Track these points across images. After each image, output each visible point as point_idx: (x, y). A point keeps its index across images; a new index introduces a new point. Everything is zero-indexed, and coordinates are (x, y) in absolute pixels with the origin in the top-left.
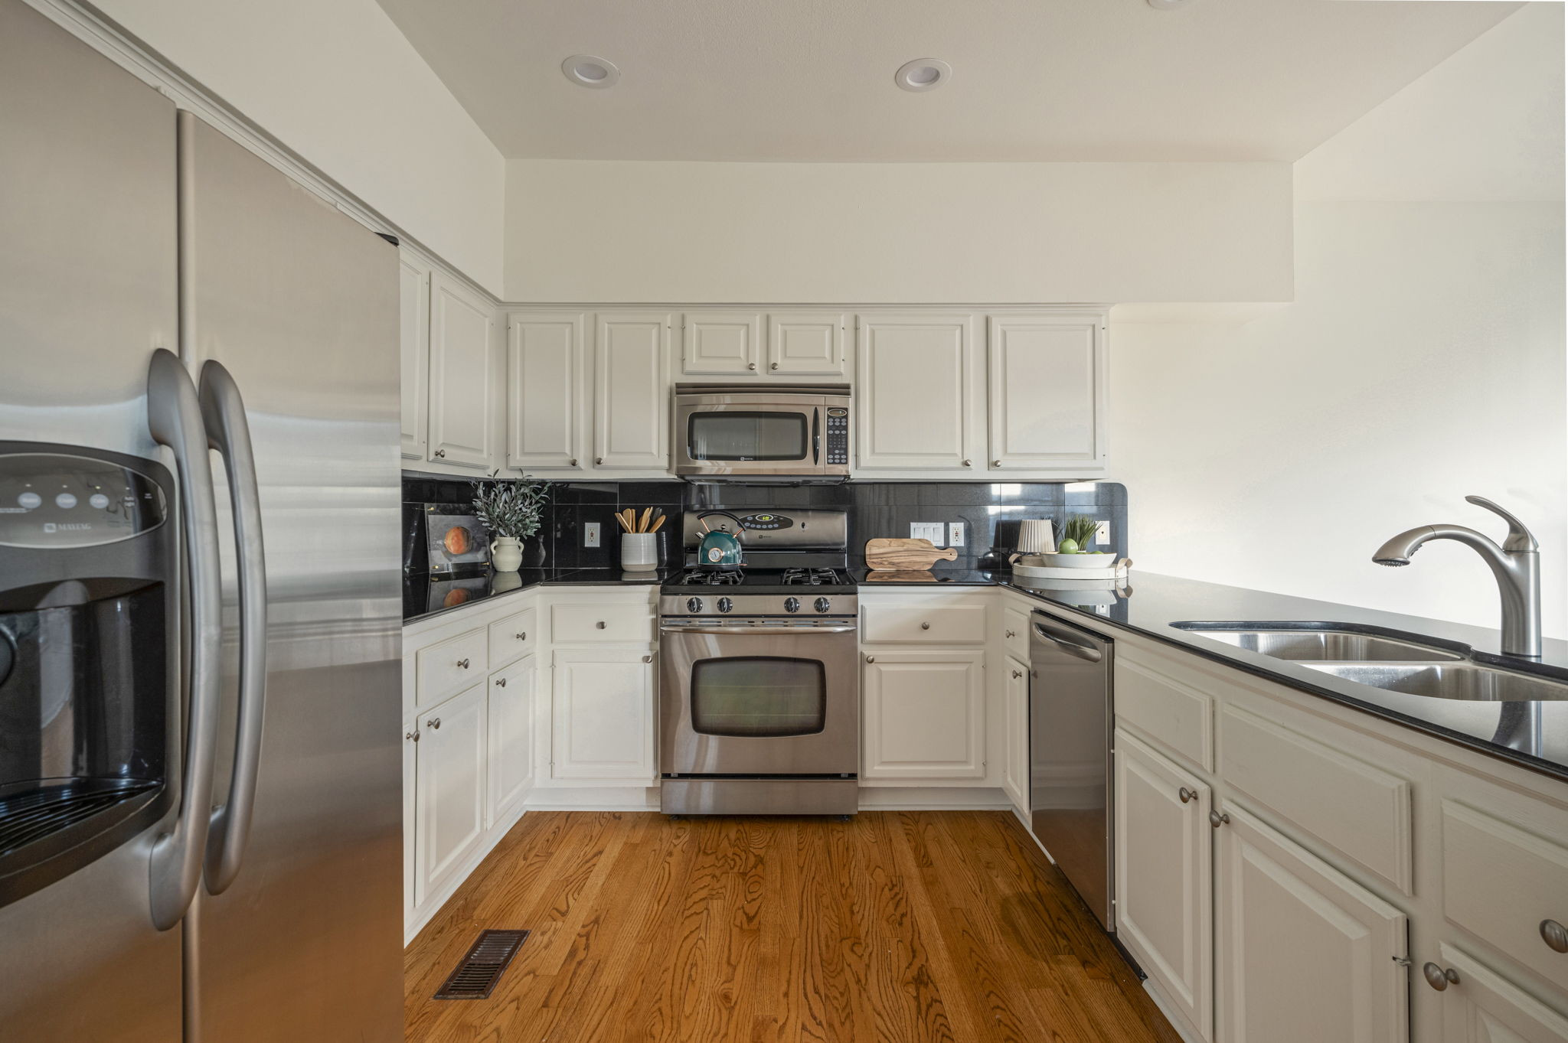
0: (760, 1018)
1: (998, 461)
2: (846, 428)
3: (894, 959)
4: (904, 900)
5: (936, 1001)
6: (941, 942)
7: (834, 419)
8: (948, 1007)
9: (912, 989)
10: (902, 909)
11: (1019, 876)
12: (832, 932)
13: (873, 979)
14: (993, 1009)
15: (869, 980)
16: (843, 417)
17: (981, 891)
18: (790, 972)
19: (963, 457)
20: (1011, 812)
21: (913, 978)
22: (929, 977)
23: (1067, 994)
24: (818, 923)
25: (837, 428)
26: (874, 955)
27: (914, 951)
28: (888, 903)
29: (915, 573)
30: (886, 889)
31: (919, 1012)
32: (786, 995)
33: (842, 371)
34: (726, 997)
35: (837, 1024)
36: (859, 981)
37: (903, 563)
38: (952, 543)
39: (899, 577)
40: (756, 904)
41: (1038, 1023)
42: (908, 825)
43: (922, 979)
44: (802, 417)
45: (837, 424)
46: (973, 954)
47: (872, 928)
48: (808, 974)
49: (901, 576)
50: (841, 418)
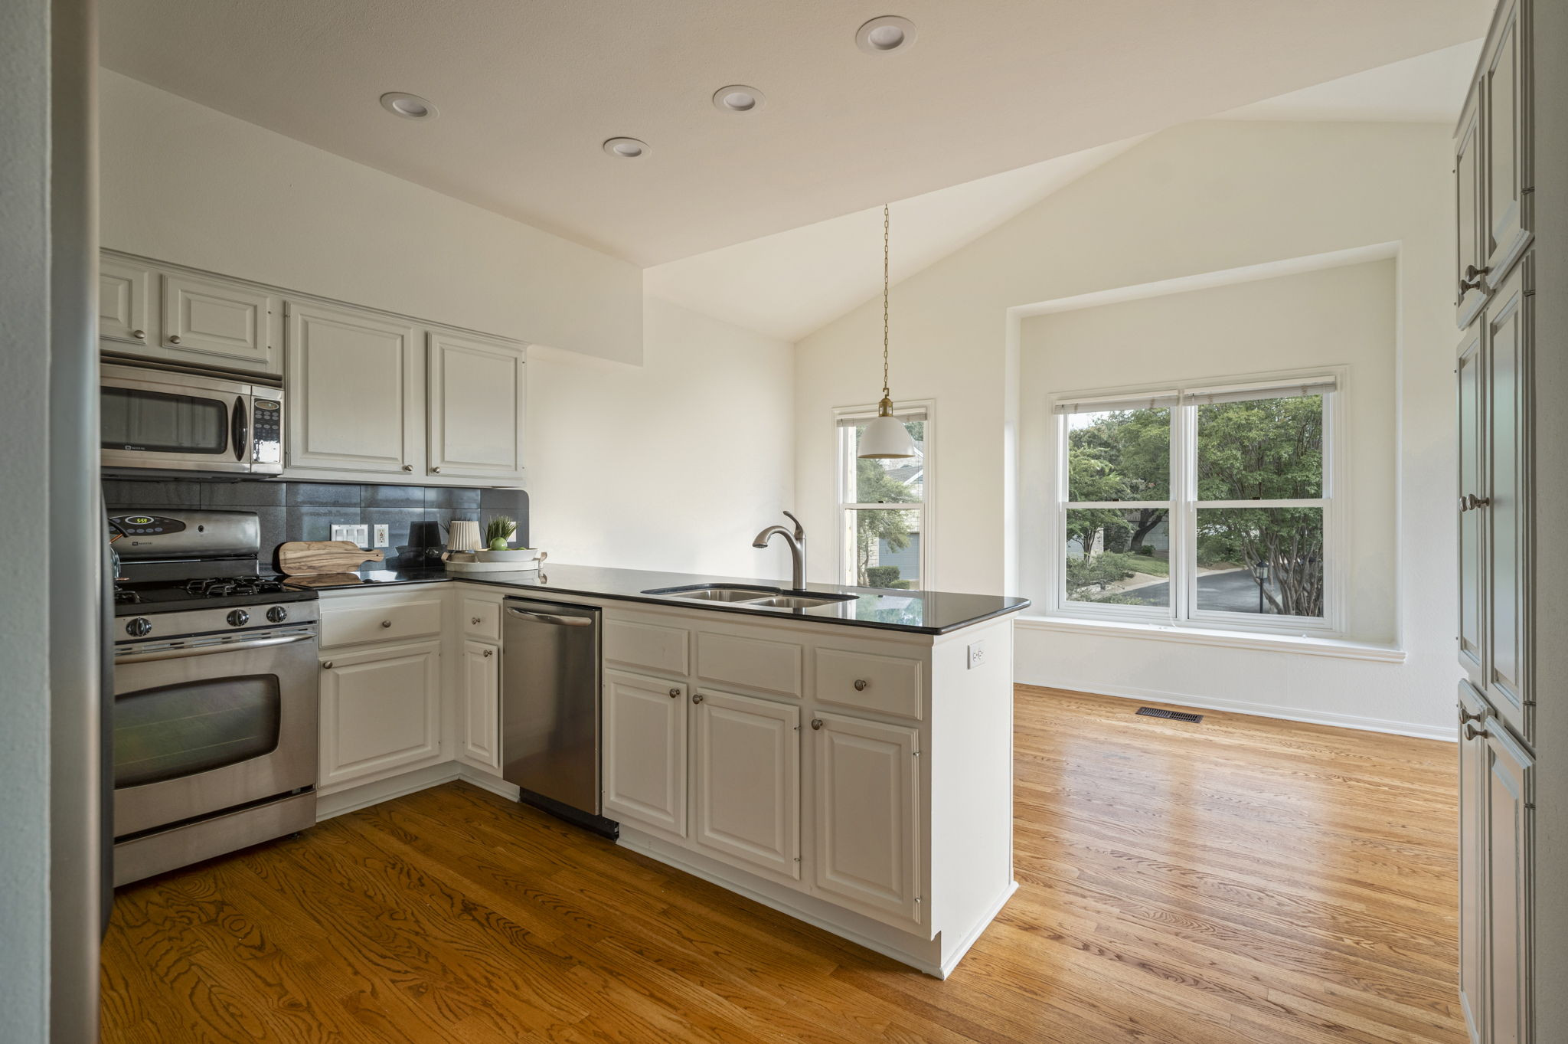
0: (345, 998)
1: (437, 468)
2: (278, 423)
3: (436, 907)
4: (412, 869)
5: (490, 914)
6: (466, 881)
7: (263, 412)
8: (501, 913)
9: (466, 916)
10: (415, 876)
11: (497, 818)
12: (362, 917)
13: (428, 927)
14: (534, 898)
15: (426, 928)
16: (274, 411)
17: (474, 838)
18: (345, 959)
19: (403, 462)
20: (459, 780)
21: (462, 910)
22: (474, 904)
23: (575, 868)
24: (342, 918)
25: (267, 422)
26: (416, 912)
27: (449, 896)
28: (399, 877)
29: (339, 576)
30: (389, 869)
31: (482, 925)
32: (356, 973)
33: (268, 359)
34: (294, 1005)
35: (422, 965)
36: (417, 934)
37: (325, 566)
38: (377, 544)
39: (321, 582)
40: (256, 933)
41: (568, 890)
42: (370, 819)
43: (469, 908)
44: (220, 406)
45: (267, 417)
46: (497, 877)
47: (399, 898)
48: (365, 951)
49: (323, 580)
50: (271, 412)
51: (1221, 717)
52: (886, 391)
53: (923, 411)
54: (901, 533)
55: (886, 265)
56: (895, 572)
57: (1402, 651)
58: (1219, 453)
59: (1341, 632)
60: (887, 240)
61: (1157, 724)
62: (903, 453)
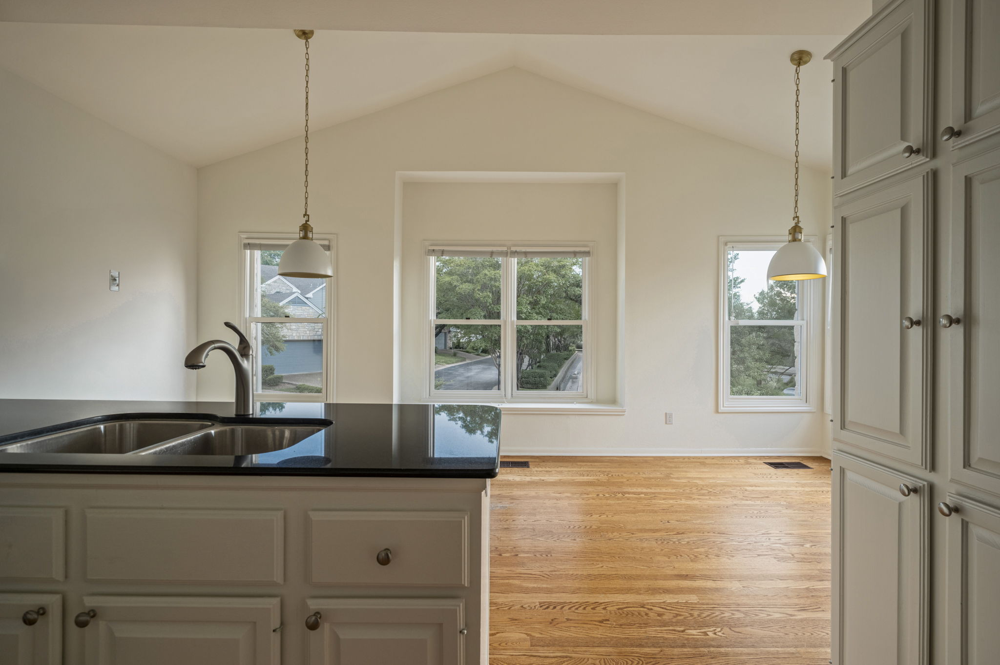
51: (538, 460)
52: (306, 217)
53: (326, 243)
54: (277, 341)
55: (307, 104)
56: (271, 369)
57: (624, 408)
58: (480, 294)
59: (592, 399)
60: (307, 82)
61: (507, 473)
62: (323, 273)
